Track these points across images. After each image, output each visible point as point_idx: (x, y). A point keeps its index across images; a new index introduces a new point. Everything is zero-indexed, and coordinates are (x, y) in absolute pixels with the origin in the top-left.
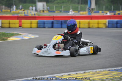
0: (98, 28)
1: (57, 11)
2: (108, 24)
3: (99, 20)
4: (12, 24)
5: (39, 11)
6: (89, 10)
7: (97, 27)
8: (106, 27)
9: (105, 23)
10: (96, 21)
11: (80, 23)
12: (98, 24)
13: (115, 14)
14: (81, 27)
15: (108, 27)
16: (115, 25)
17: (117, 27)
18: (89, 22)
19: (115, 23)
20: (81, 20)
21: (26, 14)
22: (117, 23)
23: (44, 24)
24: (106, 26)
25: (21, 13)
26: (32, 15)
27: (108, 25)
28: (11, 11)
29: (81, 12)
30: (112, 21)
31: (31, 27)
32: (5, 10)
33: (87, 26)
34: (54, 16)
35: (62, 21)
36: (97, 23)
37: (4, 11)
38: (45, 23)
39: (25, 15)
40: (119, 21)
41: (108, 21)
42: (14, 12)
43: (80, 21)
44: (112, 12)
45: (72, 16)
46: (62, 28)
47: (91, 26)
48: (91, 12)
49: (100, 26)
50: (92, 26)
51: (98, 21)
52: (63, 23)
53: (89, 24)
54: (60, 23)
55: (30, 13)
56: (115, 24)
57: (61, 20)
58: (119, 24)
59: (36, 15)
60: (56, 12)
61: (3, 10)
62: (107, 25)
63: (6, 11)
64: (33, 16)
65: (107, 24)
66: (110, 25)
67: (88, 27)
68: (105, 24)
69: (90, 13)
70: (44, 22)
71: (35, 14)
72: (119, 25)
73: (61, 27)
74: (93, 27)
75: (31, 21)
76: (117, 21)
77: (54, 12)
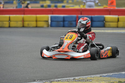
0: (37, 27)
2: (52, 21)
3: (38, 16)
7: (35, 25)
8: (48, 27)
9: (46, 19)
11: (10, 20)
12: (36, 21)
14: (11, 25)
15: (51, 26)
16: (62, 23)
17: (64, 26)
18: (23, 18)
19: (62, 20)
22: (64, 19)
24: (48, 24)
30: (58, 17)
33: (20, 24)
36: (35, 20)
40: (66, 17)
41: (51, 17)
43: (10, 17)
47: (26, 24)
49: (40, 24)
50: (28, 24)
51: (36, 17)
53: (23, 21)
62: (50, 23)
65: (50, 21)
66: (54, 23)
67: (22, 26)
68: (47, 21)
72: (66, 23)
74: (29, 26)
76: (64, 17)
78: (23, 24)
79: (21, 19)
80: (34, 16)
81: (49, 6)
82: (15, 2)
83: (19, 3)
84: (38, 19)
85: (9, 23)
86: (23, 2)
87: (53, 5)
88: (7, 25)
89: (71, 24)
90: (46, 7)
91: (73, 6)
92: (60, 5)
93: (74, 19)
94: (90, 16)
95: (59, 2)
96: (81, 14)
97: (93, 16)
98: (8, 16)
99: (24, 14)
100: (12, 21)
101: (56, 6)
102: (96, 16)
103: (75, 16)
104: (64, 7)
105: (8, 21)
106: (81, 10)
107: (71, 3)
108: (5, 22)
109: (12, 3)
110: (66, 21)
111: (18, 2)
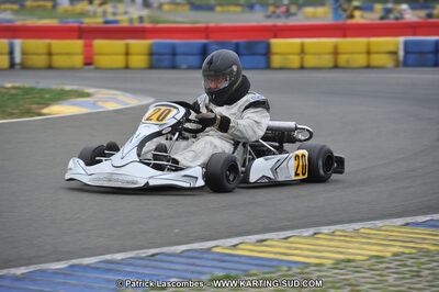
0: (368, 67)
1: (221, 5)
3: (374, 40)
4: (58, 54)
5: (155, 5)
8: (397, 66)
10: (360, 42)
12: (369, 53)
13: (430, 16)
14: (307, 64)
15: (406, 64)
21: (110, 18)
23: (174, 54)
24: (397, 60)
25: (91, 14)
26: (131, 20)
27: (405, 57)
28: (54, 6)
29: (309, 10)
31: (127, 67)
32: (36, 4)
33: (327, 60)
34: (211, 25)
36: (364, 49)
37: (32, 7)
38: (179, 50)
39: (106, 22)
42: (66, 11)
44: (422, 8)
45: (275, 26)
47: (342, 60)
49: (377, 60)
50: (348, 61)
51: (369, 44)
53: (336, 53)
55: (126, 13)
57: (235, 41)
59: (146, 20)
60: (218, 9)
61: (28, 3)
63: (39, 7)
64: (137, 24)
65: (401, 53)
68: (395, 53)
70: (174, 47)
71: (141, 19)
74: (350, 65)
75: (127, 45)
77: (210, 8)
78: (336, 60)
79: (331, 49)
80: (363, 40)
84: (373, 49)
85: (302, 60)
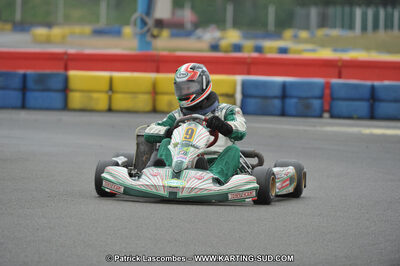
2: (245, 95)
6: (146, 29)
9: (230, 91)
11: (111, 88)
16: (277, 103)
17: (283, 114)
18: (154, 85)
19: (277, 92)
20: (116, 75)
22: (285, 92)
30: (264, 84)
35: (25, 76)
40: (292, 84)
41: (244, 84)
46: (24, 106)
48: (154, 37)
52: (30, 84)
54: (17, 83)
56: (275, 97)
58: (294, 101)
62: (238, 102)
66: (251, 102)
67: (149, 107)
69: (148, 38)
72: (291, 102)
73: (19, 103)
76: (284, 86)
81: (237, 48)
82: (128, 30)
83: (143, 36)
86: (155, 32)
87: (249, 44)
88: (103, 104)
89: (308, 106)
90: (226, 51)
91: (314, 51)
92: (271, 45)
93: (317, 92)
94: (369, 83)
95: (269, 36)
96: (340, 77)
97: (377, 83)
98: (106, 74)
99: (158, 71)
100: (117, 92)
101: (259, 49)
102: (386, 83)
103: (320, 80)
104: (284, 51)
105: (107, 92)
106: (340, 64)
107: (306, 41)
108: (95, 95)
109: (118, 33)
110: (291, 97)
111: (138, 30)
